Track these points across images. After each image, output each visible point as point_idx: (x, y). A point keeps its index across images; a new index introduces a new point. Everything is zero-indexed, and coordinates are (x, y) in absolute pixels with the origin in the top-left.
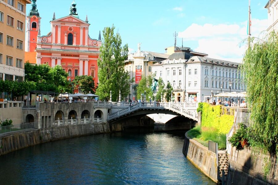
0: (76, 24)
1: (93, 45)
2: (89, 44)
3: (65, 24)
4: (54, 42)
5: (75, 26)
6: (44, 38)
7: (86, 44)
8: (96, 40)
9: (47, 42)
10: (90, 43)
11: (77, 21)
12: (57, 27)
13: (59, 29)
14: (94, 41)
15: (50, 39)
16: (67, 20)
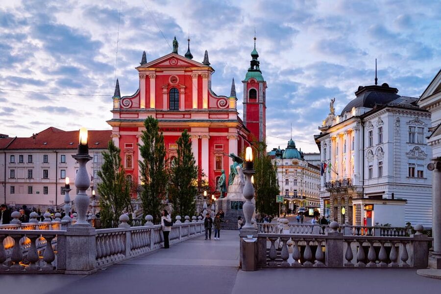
0: (184, 69)
1: (218, 107)
2: (210, 107)
3: (162, 71)
4: (143, 106)
5: (182, 73)
6: (125, 100)
7: (205, 106)
8: (223, 97)
9: (131, 107)
10: (213, 104)
11: (186, 64)
12: (147, 78)
13: (153, 82)
14: (221, 99)
15: (135, 101)
16: (167, 63)
